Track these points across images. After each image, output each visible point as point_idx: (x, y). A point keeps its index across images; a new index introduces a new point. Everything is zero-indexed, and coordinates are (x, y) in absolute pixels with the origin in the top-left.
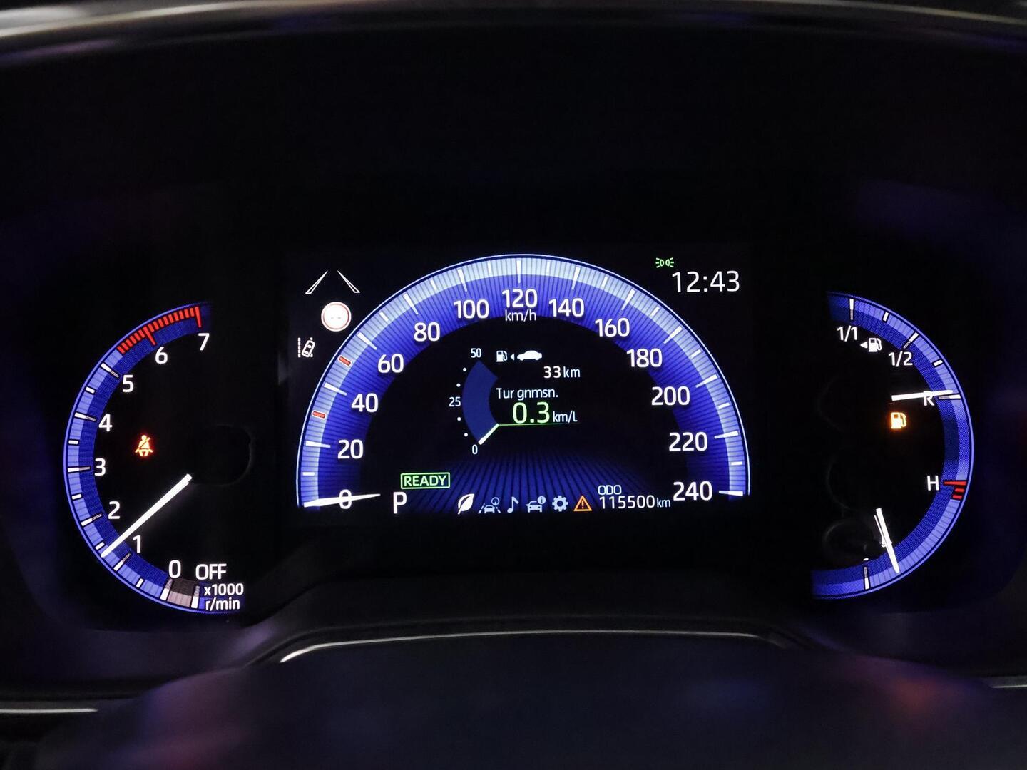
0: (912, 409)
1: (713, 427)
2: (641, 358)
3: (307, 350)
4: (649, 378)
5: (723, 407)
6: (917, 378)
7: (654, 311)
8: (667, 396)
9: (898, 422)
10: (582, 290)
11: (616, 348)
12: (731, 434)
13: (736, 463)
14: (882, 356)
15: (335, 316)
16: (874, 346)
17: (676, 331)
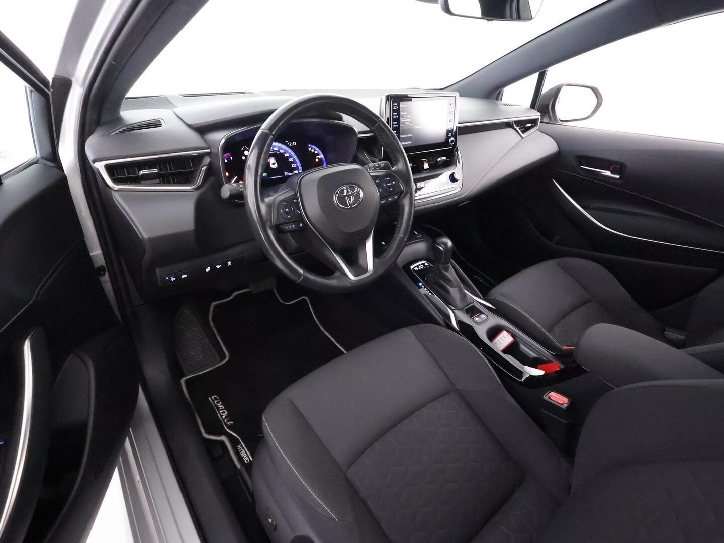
0: (318, 158)
1: (297, 164)
2: (286, 155)
3: (244, 158)
4: (288, 158)
5: (297, 160)
6: (318, 154)
7: (287, 149)
8: (290, 160)
9: (317, 160)
10: (277, 146)
11: (283, 154)
12: (299, 164)
13: (300, 168)
14: (314, 152)
15: (246, 153)
16: (313, 151)
17: (290, 151)
